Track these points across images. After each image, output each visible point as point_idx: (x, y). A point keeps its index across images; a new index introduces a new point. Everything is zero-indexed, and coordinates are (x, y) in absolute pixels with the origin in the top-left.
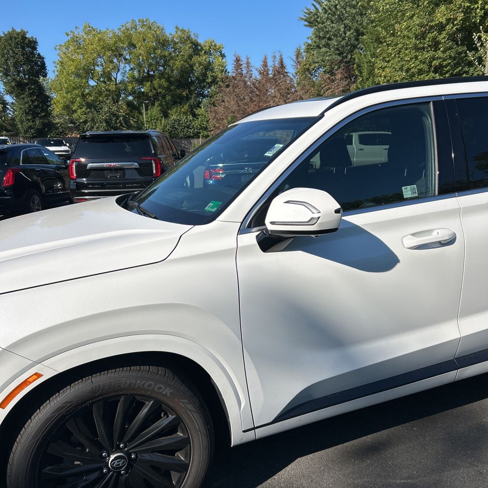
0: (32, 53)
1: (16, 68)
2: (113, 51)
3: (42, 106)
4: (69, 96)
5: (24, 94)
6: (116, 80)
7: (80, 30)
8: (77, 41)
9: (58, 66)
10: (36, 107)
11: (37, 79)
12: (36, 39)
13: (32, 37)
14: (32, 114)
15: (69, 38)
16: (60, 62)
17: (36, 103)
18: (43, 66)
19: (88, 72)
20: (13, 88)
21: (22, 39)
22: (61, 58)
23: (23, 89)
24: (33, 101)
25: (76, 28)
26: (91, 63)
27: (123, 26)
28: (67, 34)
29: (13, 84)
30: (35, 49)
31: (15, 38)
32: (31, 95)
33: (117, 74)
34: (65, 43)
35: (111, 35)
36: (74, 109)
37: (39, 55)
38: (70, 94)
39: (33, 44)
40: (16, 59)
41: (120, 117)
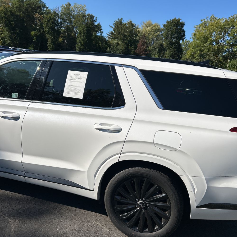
0: (180, 29)
1: (171, 36)
2: (222, 29)
3: (178, 54)
4: (194, 50)
5: (172, 47)
6: (220, 44)
7: (209, 18)
8: (206, 24)
9: (193, 36)
10: (175, 54)
11: (179, 41)
12: (184, 23)
13: (183, 22)
14: (172, 57)
15: (202, 22)
16: (194, 34)
17: (175, 52)
18: (184, 35)
19: (206, 39)
20: (168, 44)
21: (177, 23)
22: (195, 32)
23: (172, 45)
24: (174, 51)
25: (207, 17)
26: (208, 35)
27: (231, 16)
28: (202, 21)
29: (168, 43)
30: (183, 27)
31: (174, 22)
32: (175, 48)
33: (222, 41)
34: (199, 25)
35: (224, 21)
36: (195, 56)
37: (183, 30)
38: (194, 49)
39: (182, 25)
40: (172, 32)
41: (214, 62)
